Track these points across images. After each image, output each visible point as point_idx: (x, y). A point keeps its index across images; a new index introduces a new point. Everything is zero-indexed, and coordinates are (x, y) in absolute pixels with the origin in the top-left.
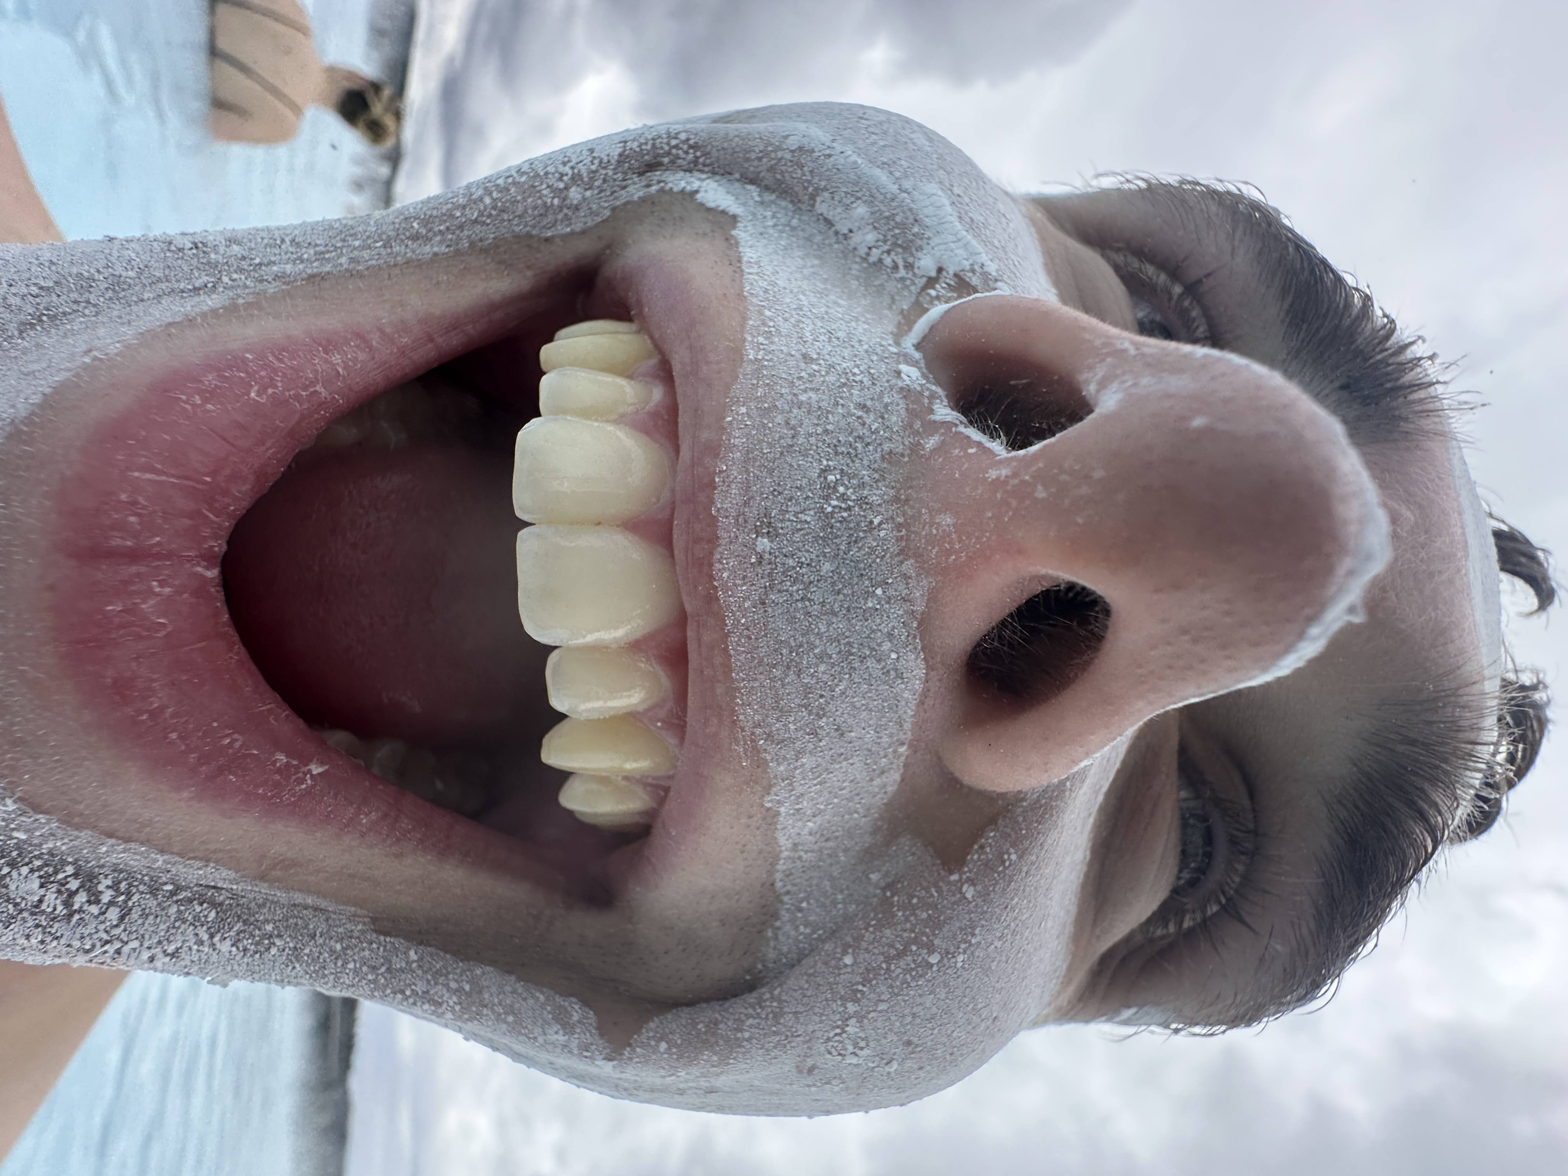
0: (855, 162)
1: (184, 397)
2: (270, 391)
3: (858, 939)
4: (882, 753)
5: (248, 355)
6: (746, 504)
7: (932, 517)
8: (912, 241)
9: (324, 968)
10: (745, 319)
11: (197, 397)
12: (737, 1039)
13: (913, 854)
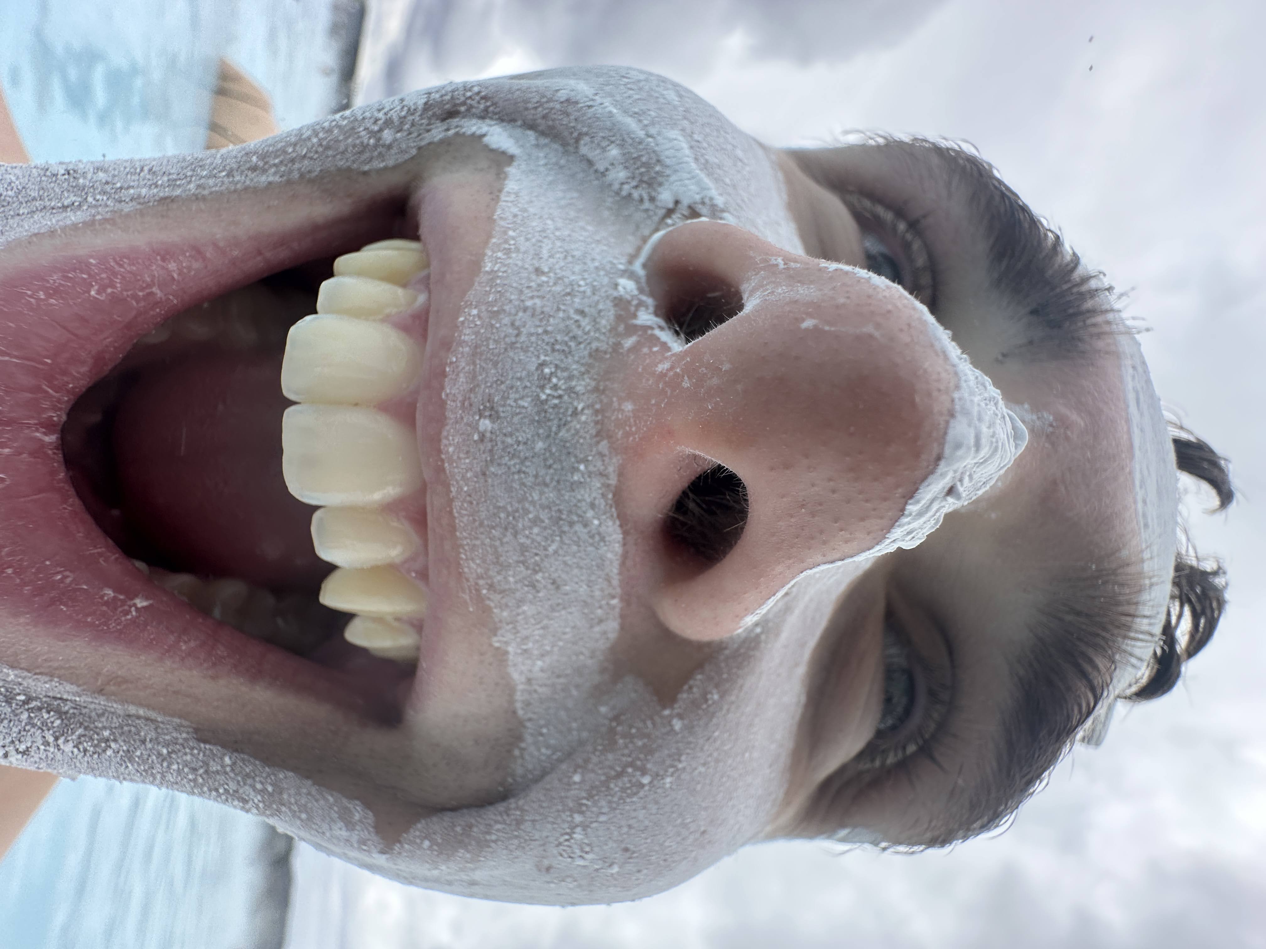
0: (610, 112)
1: (29, 292)
2: (109, 290)
3: (587, 761)
4: (597, 605)
5: (92, 261)
6: (471, 390)
7: (620, 404)
8: (655, 178)
9: (153, 768)
10: (490, 236)
11: (41, 293)
12: (486, 840)
13: (636, 691)
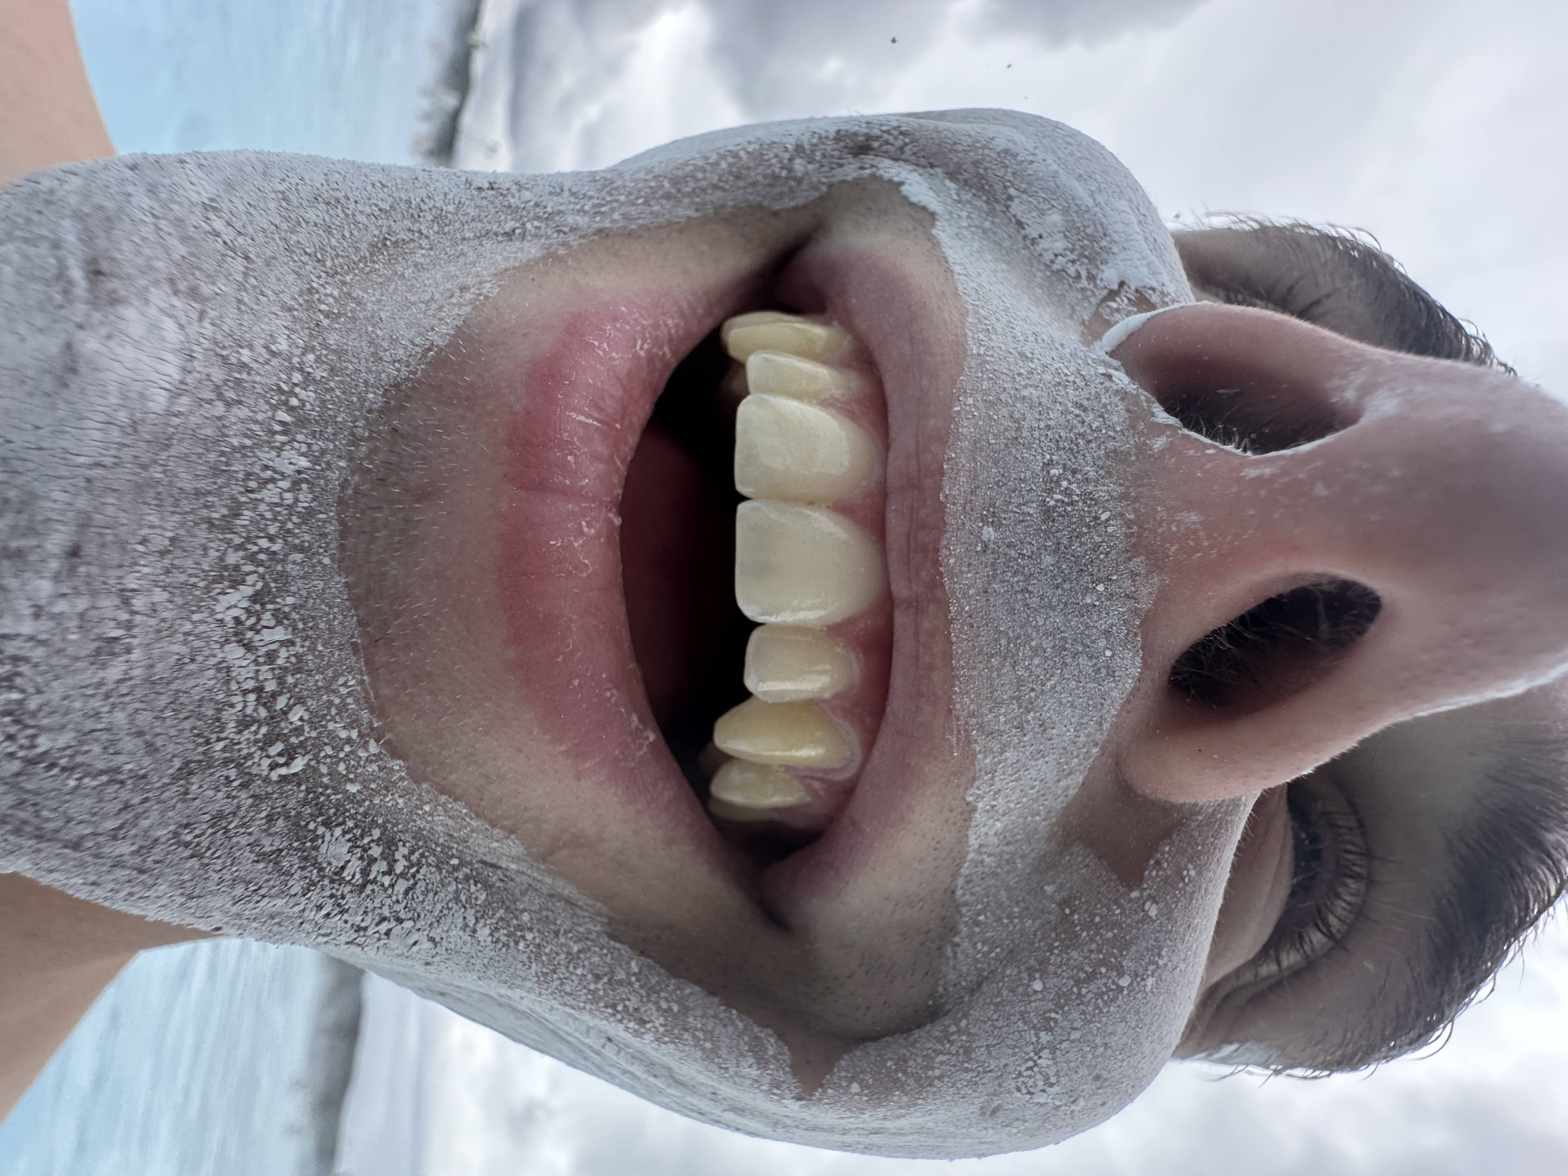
0: (1056, 172)
1: (596, 343)
3: (1044, 962)
4: (1075, 753)
5: (623, 309)
6: (973, 492)
8: (1098, 254)
12: (928, 1077)
13: (1087, 866)
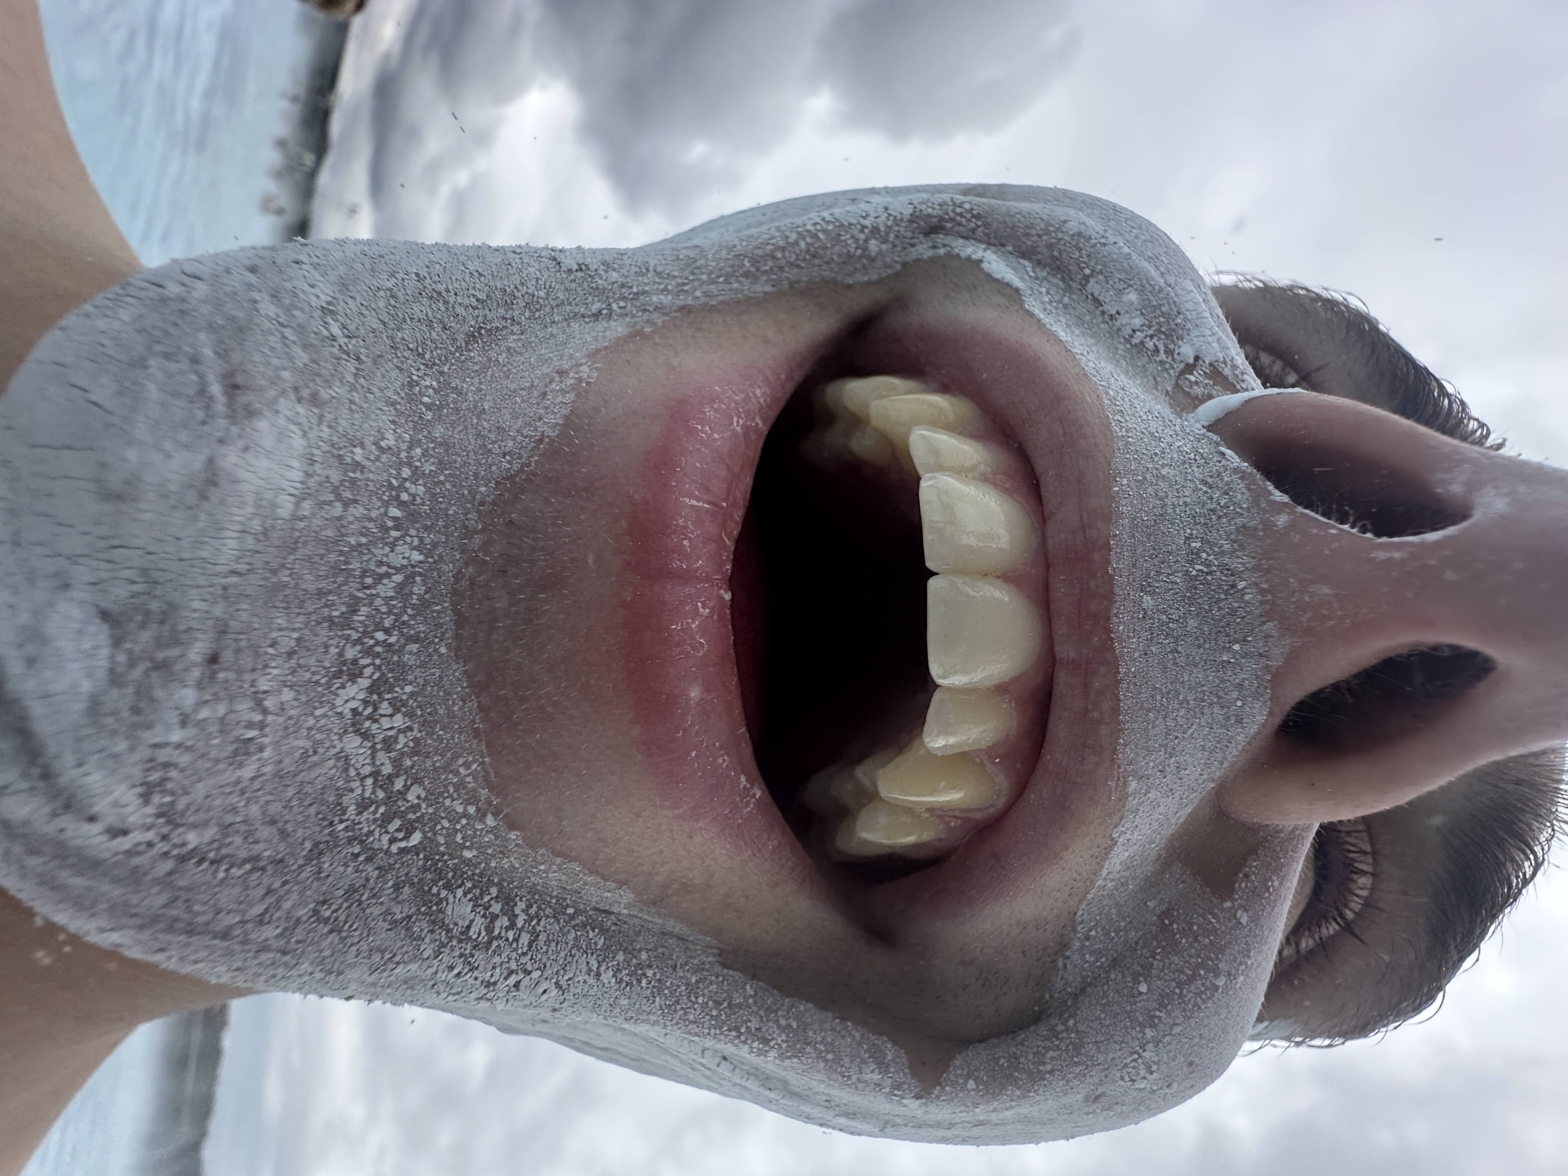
0: (1128, 254)
1: (699, 427)
3: (1147, 967)
4: (1195, 789)
5: (717, 388)
6: (1134, 565)
8: (1174, 330)
12: (1040, 1072)
13: (1183, 882)
